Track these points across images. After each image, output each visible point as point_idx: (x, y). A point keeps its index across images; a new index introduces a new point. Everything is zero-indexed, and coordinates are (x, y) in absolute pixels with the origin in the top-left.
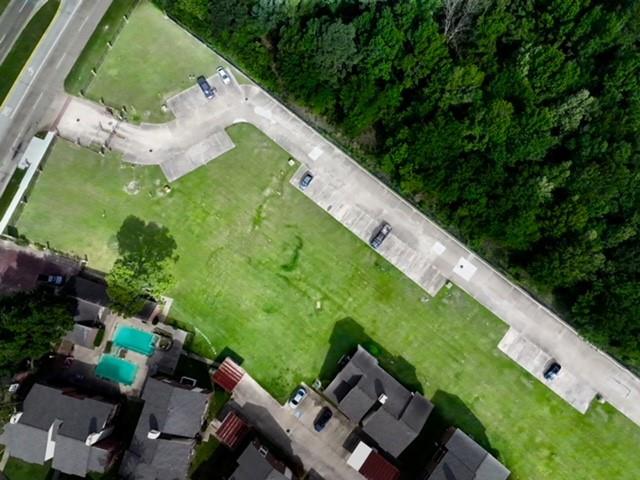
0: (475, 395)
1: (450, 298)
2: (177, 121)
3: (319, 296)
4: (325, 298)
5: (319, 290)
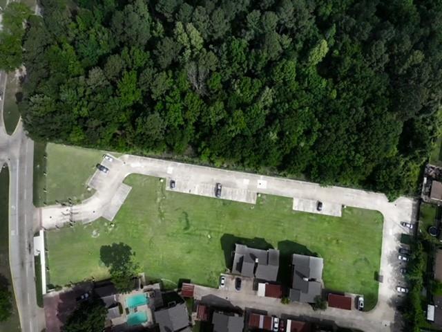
0: (295, 235)
1: (262, 201)
2: (98, 191)
3: (207, 233)
4: (210, 232)
5: (206, 230)
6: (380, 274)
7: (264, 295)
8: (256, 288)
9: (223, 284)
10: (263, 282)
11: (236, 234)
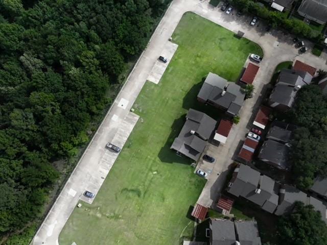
0: (181, 91)
1: (139, 109)
3: (150, 173)
4: (151, 170)
5: (147, 174)
6: (237, 33)
7: (225, 138)
8: (217, 143)
9: (204, 174)
10: (213, 135)
11: (162, 145)
